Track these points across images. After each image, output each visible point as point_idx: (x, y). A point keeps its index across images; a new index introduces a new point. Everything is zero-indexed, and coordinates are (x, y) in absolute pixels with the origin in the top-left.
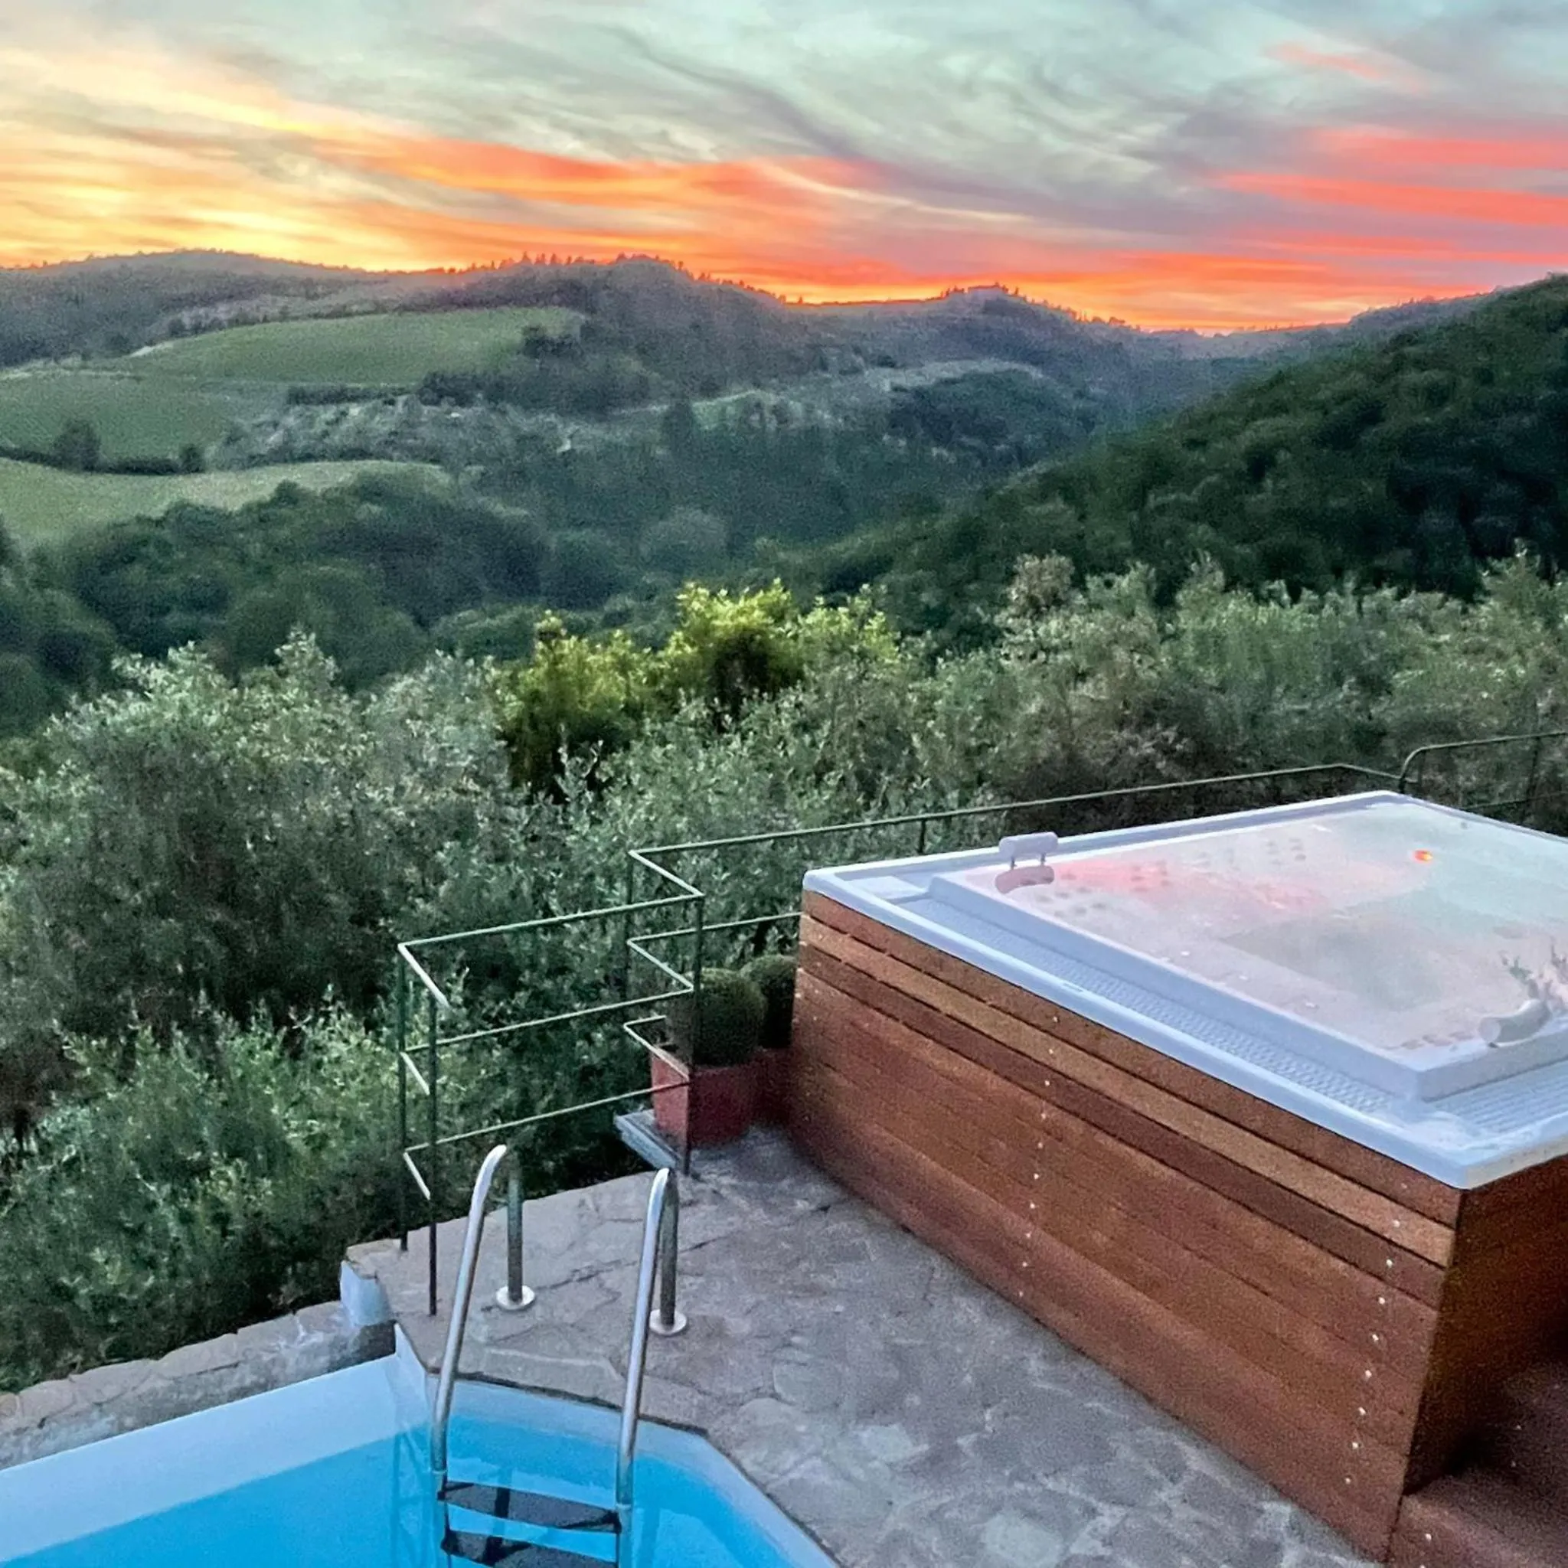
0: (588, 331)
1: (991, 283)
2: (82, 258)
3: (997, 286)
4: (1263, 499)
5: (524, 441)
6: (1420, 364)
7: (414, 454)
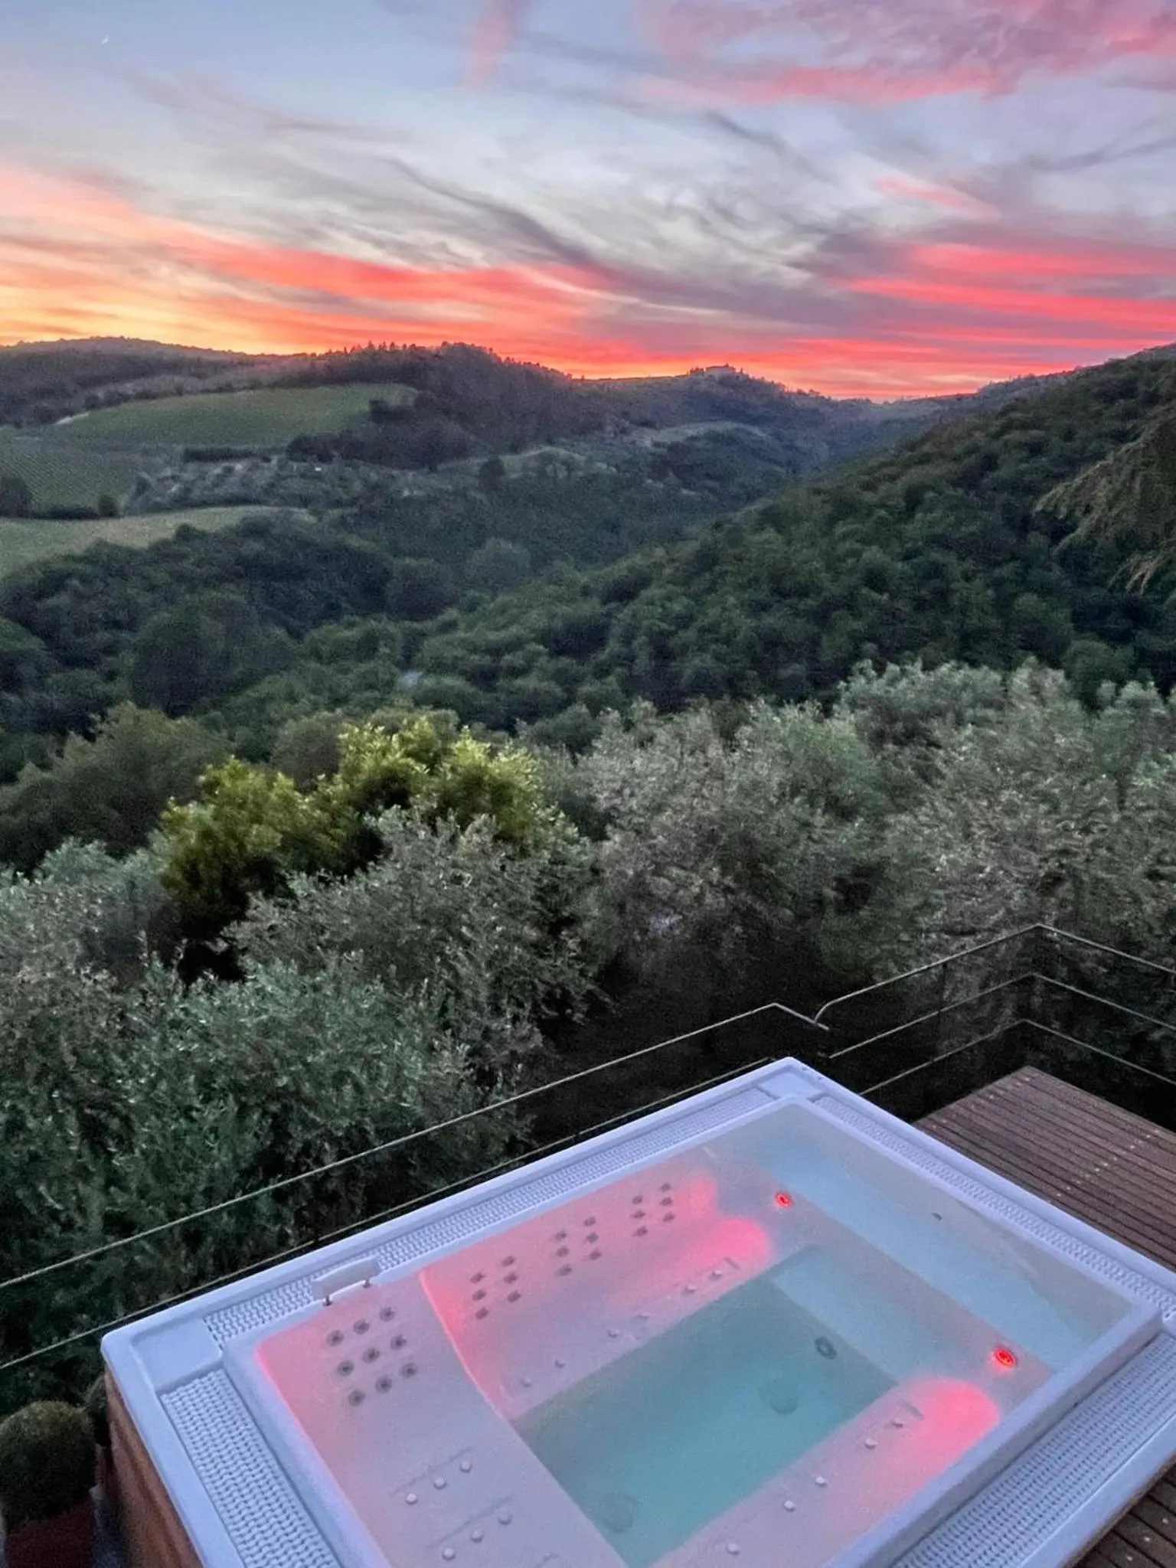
0: (420, 402)
1: (724, 364)
2: (12, 344)
3: (727, 366)
4: (915, 528)
5: (375, 488)
6: (1024, 426)
7: (285, 501)
